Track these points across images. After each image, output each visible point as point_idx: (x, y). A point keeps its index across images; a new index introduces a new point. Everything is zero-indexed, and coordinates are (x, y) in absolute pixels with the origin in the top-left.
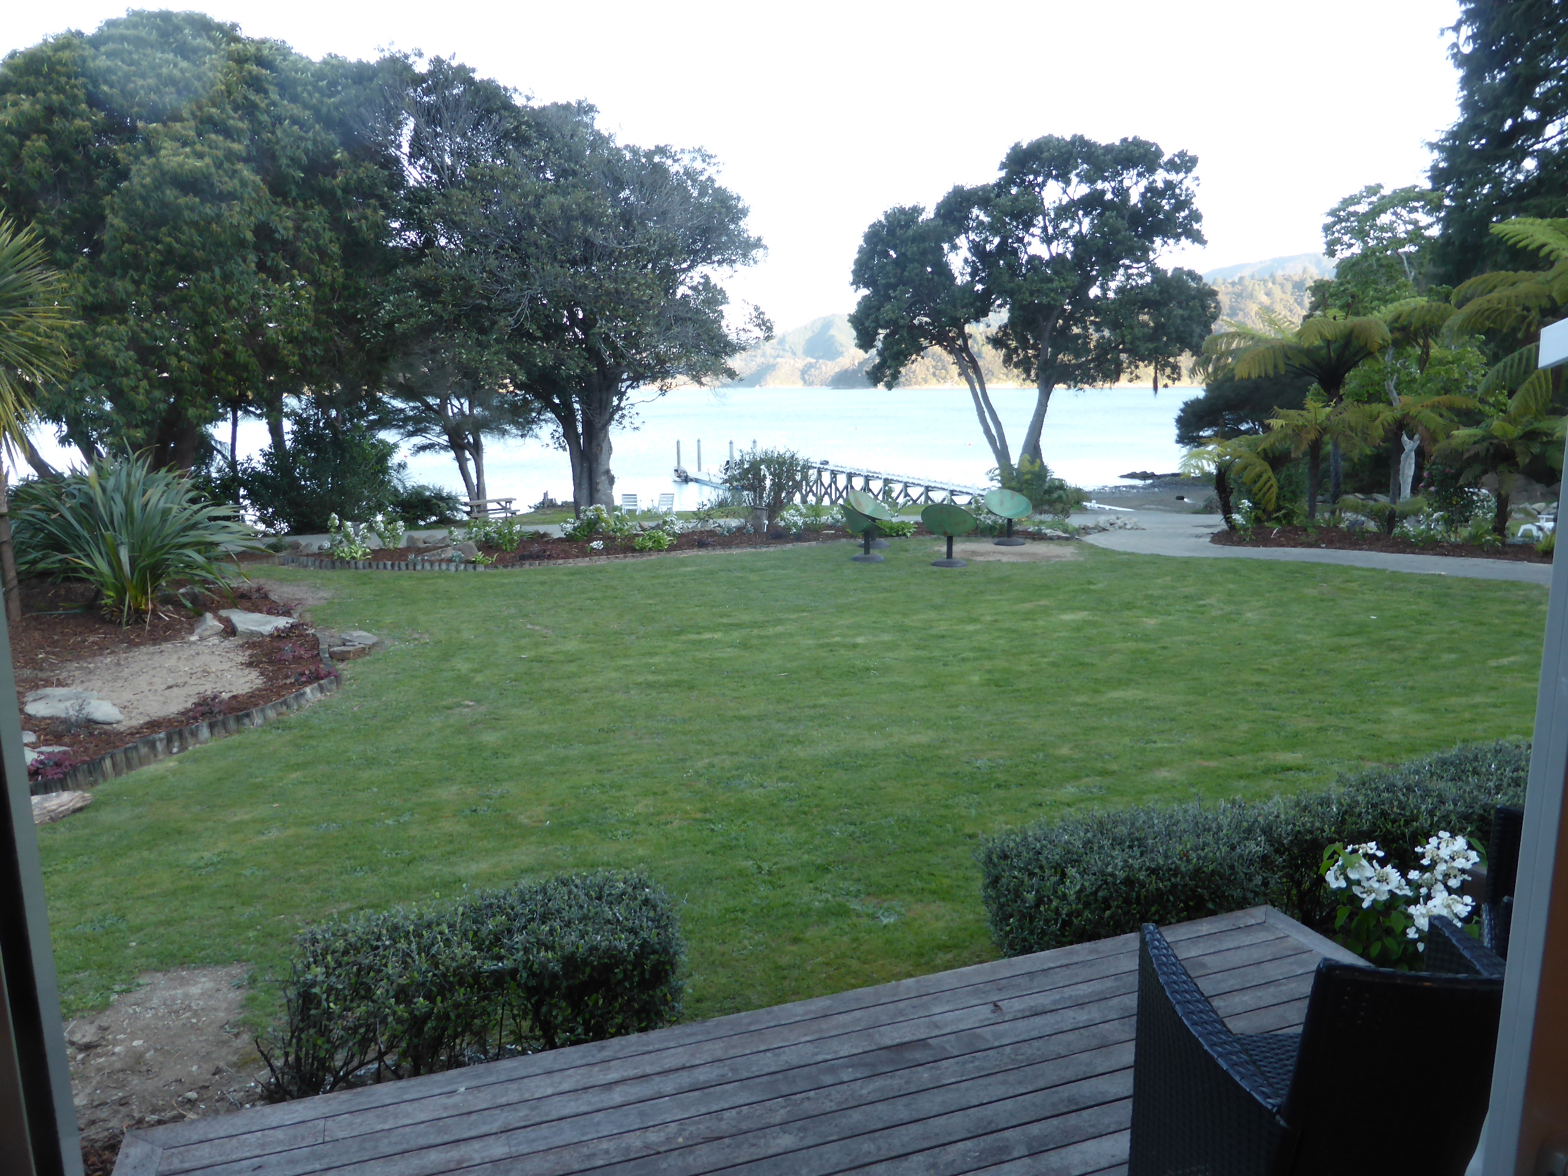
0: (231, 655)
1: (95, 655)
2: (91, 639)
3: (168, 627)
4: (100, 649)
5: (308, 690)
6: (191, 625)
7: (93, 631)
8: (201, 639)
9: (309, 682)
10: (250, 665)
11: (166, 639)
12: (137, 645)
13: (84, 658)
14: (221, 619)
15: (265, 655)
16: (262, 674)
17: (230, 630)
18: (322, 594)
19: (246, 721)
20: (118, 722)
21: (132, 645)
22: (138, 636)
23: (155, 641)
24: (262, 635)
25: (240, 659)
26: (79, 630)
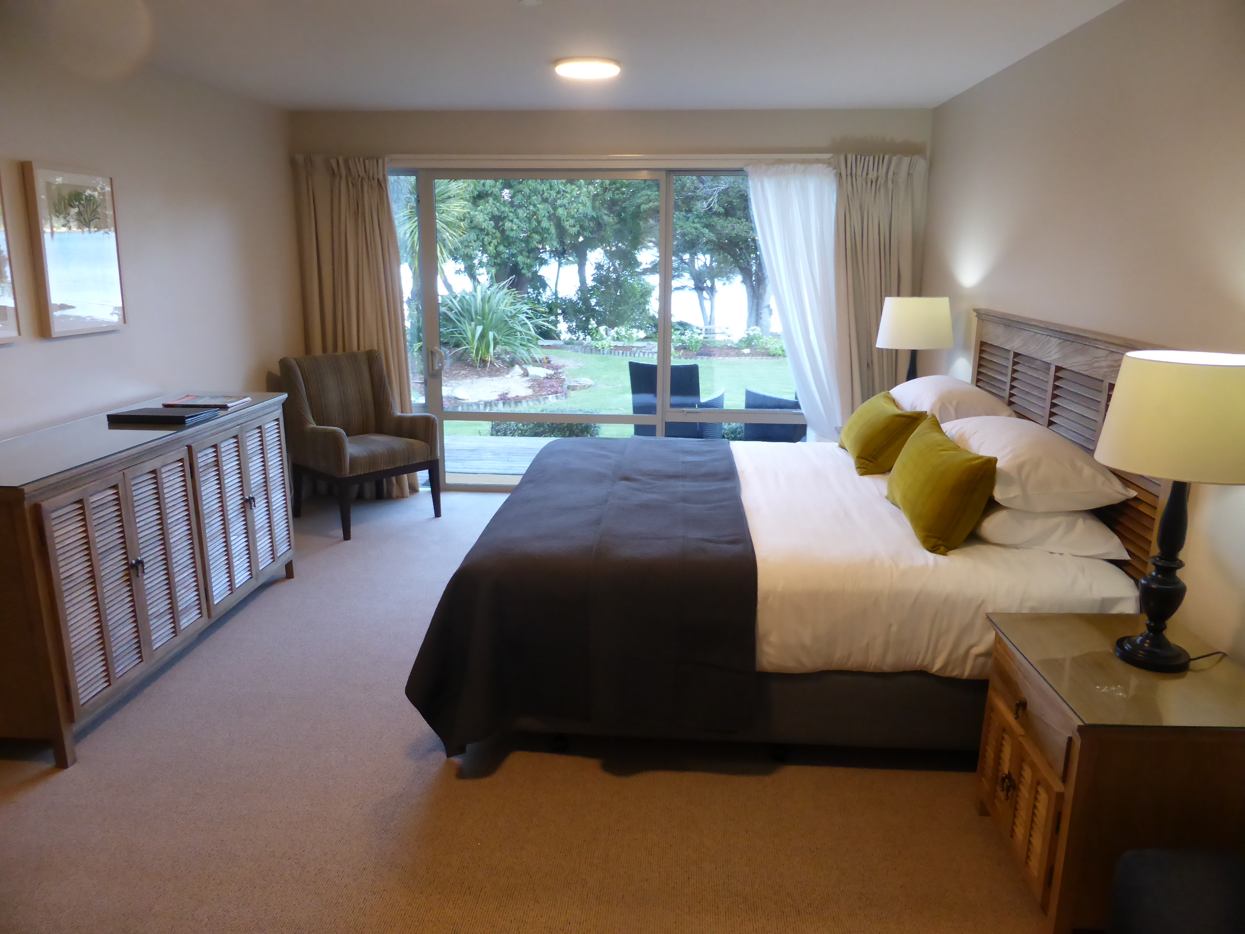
0: (523, 383)
1: (463, 379)
2: (462, 372)
3: (498, 370)
4: (466, 377)
5: (550, 396)
6: (508, 370)
7: (465, 369)
8: (512, 377)
9: (553, 393)
10: (530, 387)
11: (496, 376)
12: (482, 377)
13: (458, 380)
14: (522, 369)
15: (538, 385)
16: (534, 391)
17: (526, 374)
18: (579, 364)
19: (519, 404)
20: (467, 400)
21: (480, 376)
22: (483, 373)
23: (491, 376)
24: (540, 377)
25: (527, 385)
26: (458, 368)
